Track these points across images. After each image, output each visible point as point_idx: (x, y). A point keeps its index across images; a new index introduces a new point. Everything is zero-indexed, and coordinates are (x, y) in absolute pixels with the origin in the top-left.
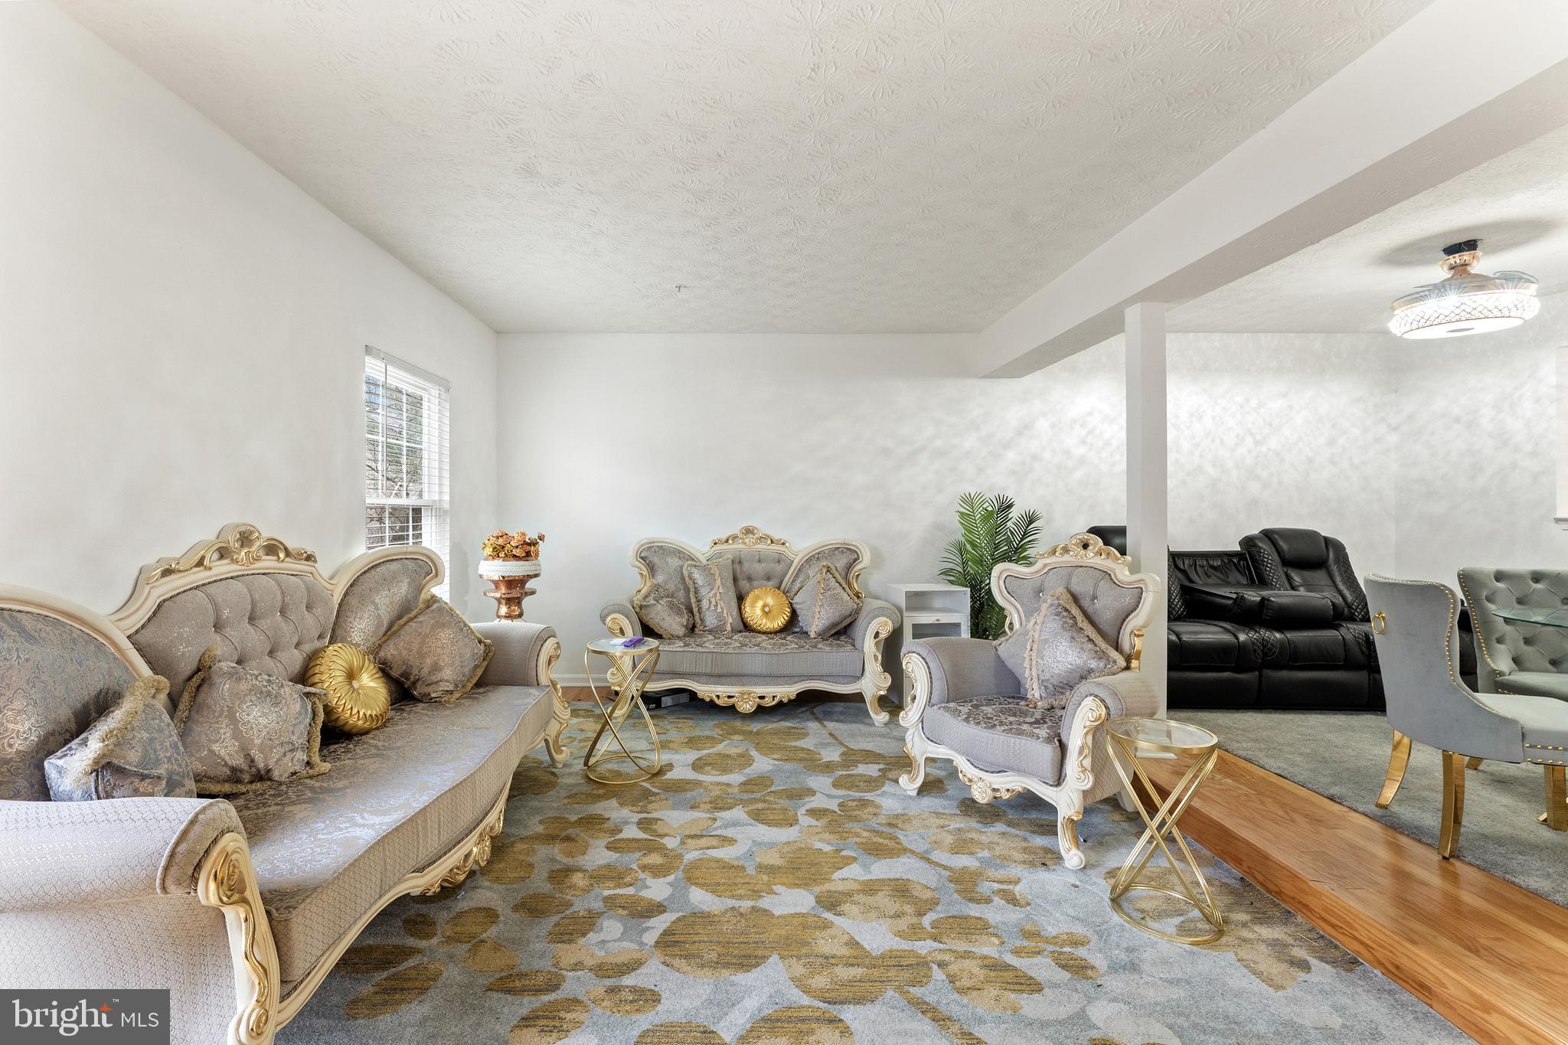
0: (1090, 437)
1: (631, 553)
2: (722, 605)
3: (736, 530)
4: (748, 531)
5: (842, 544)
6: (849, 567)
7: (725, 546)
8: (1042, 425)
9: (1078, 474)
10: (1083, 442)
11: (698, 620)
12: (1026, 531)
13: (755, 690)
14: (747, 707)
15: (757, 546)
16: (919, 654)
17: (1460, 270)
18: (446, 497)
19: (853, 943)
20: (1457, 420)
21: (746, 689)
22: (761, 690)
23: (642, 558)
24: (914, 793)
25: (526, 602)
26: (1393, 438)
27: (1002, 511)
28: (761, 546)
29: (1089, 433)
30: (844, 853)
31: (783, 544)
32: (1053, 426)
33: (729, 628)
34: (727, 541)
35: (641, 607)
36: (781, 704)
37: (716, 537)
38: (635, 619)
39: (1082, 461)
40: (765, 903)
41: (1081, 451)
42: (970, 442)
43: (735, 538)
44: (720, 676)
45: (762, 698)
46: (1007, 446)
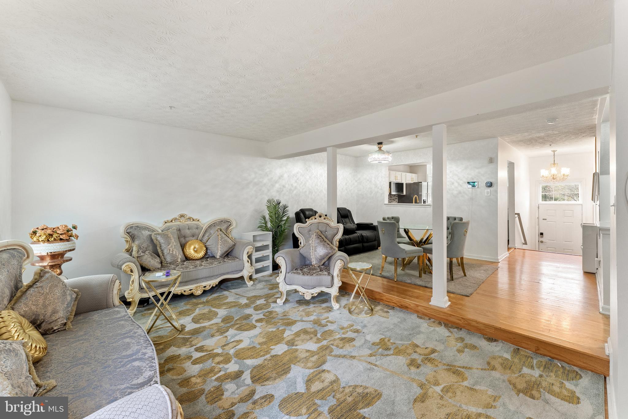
0: (298, 180)
1: (122, 230)
3: (176, 215)
4: (182, 216)
5: (224, 219)
6: (228, 228)
7: (171, 224)
8: (286, 176)
9: (295, 192)
10: (296, 182)
13: (202, 284)
14: (199, 292)
15: (186, 223)
16: (282, 257)
17: (380, 148)
19: (308, 351)
20: (368, 180)
21: (198, 285)
22: (204, 284)
23: (127, 233)
24: (282, 304)
26: (356, 184)
27: (278, 205)
28: (189, 222)
29: (297, 179)
30: (280, 329)
31: (199, 220)
32: (288, 176)
34: (172, 221)
37: (166, 220)
38: (138, 264)
39: (296, 188)
40: (273, 353)
41: (295, 185)
42: (265, 181)
43: (175, 219)
44: (186, 282)
46: (276, 182)
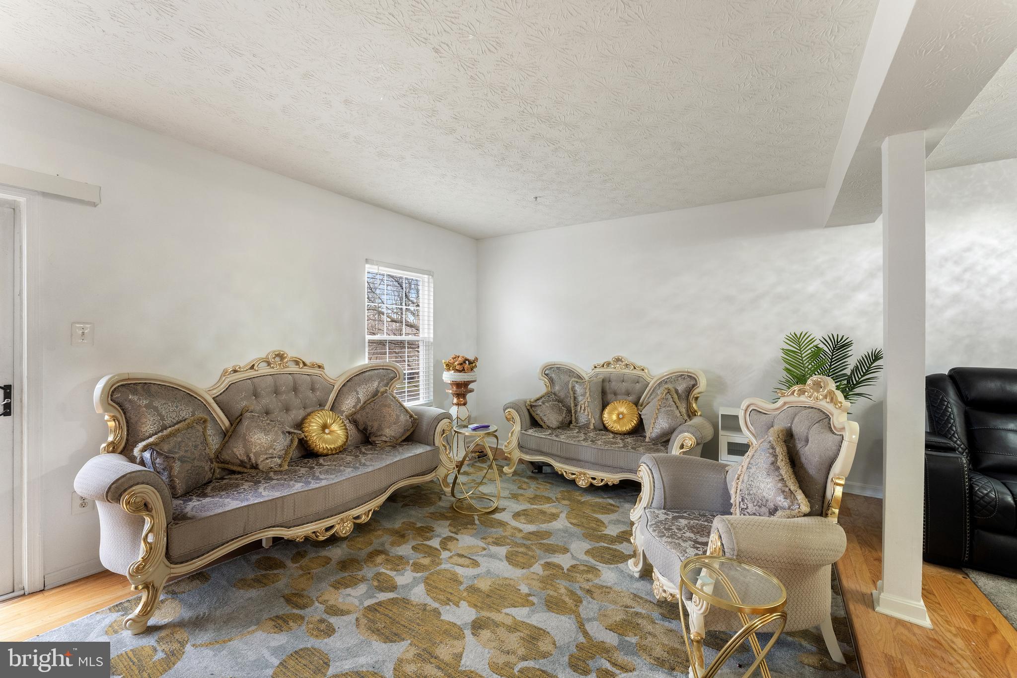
1: (538, 370)
2: (589, 410)
3: (610, 359)
4: (618, 360)
5: (686, 372)
6: (689, 391)
7: (602, 370)
11: (573, 419)
12: (869, 368)
13: (588, 472)
14: (582, 483)
15: (623, 371)
16: (648, 466)
18: (432, 336)
19: (458, 656)
21: (582, 470)
22: (592, 473)
23: (545, 374)
25: (469, 396)
27: (838, 350)
28: (627, 371)
31: (643, 370)
33: (592, 427)
34: (603, 366)
35: (531, 406)
36: (606, 485)
37: (596, 363)
38: (527, 414)
43: (609, 364)
44: (567, 459)
45: (594, 479)
